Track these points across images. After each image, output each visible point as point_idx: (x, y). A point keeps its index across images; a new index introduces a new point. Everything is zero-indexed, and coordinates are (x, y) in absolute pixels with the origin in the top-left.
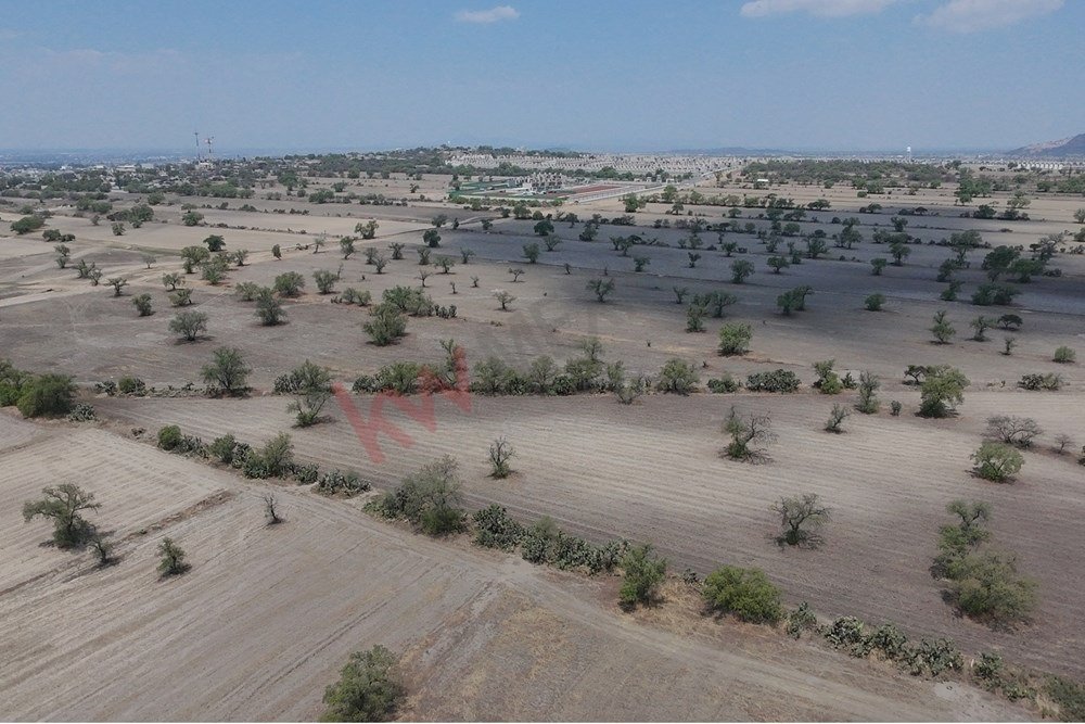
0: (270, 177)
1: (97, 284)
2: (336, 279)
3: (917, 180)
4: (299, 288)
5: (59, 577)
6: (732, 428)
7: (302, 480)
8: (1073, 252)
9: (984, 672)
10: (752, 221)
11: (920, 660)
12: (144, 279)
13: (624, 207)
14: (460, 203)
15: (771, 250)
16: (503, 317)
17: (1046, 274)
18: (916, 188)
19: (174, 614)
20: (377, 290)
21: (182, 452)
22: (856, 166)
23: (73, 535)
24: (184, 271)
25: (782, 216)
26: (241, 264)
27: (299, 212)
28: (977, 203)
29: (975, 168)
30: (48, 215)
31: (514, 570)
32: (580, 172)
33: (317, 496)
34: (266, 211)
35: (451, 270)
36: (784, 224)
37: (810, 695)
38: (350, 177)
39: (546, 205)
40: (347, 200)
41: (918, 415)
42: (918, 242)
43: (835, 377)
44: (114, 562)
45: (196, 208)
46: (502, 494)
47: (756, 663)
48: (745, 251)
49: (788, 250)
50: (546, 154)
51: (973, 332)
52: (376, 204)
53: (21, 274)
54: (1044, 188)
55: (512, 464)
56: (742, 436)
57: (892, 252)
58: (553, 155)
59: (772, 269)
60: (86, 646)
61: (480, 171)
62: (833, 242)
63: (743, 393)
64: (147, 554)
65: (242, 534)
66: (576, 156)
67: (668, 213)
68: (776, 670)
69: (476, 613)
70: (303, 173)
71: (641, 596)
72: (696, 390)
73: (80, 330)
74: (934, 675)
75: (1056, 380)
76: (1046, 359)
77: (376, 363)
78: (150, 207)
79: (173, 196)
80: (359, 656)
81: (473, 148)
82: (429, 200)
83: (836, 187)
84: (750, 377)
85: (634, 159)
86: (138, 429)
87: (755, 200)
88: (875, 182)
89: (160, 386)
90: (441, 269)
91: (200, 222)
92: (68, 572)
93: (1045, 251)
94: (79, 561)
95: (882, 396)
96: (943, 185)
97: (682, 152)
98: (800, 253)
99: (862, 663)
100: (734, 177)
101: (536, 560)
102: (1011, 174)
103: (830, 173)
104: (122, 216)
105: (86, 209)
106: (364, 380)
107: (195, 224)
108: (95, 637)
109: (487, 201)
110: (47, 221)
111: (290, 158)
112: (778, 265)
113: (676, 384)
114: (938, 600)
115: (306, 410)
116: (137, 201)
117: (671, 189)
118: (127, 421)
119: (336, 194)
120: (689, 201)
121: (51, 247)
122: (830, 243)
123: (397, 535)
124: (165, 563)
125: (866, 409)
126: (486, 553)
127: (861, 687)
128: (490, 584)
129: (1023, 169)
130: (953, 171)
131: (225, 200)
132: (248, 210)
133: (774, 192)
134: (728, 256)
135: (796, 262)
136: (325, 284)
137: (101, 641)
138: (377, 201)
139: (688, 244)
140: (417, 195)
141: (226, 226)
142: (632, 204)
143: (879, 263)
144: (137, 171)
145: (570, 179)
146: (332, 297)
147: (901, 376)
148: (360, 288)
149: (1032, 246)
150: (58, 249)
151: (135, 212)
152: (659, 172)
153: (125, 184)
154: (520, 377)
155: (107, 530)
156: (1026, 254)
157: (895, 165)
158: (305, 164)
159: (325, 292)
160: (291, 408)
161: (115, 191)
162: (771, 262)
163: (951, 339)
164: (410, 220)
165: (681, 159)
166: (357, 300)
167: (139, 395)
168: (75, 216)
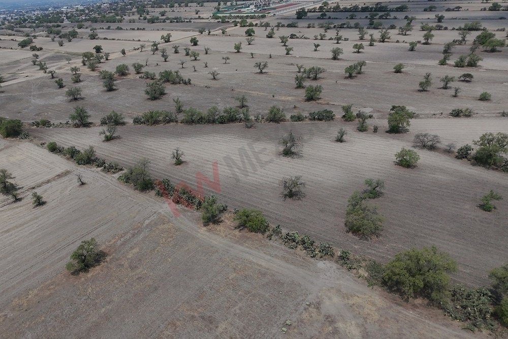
1: (46, 72)
2: (145, 66)
4: (127, 72)
7: (98, 166)
12: (62, 69)
14: (217, 19)
15: (361, 38)
16: (213, 83)
21: (57, 153)
24: (81, 64)
26: (107, 59)
27: (141, 29)
30: (35, 37)
33: (102, 173)
34: (127, 30)
38: (170, 7)
41: (387, 132)
44: (20, 199)
46: (176, 173)
47: (248, 250)
48: (347, 39)
51: (443, 84)
53: (17, 69)
59: (355, 50)
62: (397, 32)
63: (306, 121)
72: (284, 120)
73: (34, 96)
75: (470, 112)
78: (78, 30)
84: (311, 114)
89: (57, 122)
90: (193, 58)
91: (96, 37)
101: (178, 202)
104: (64, 36)
105: (51, 33)
106: (138, 118)
107: (94, 38)
112: (358, 48)
113: (275, 118)
115: (108, 134)
119: (160, 18)
121: (32, 54)
123: (127, 190)
125: (361, 129)
127: (287, 261)
128: (155, 213)
131: (110, 24)
132: (119, 29)
135: (372, 45)
136: (139, 69)
141: (108, 39)
143: (413, 44)
146: (140, 75)
150: (34, 56)
151: (70, 33)
153: (71, 18)
154: (203, 116)
159: (138, 73)
162: (355, 47)
166: (150, 77)
167: (48, 127)
168: (46, 37)
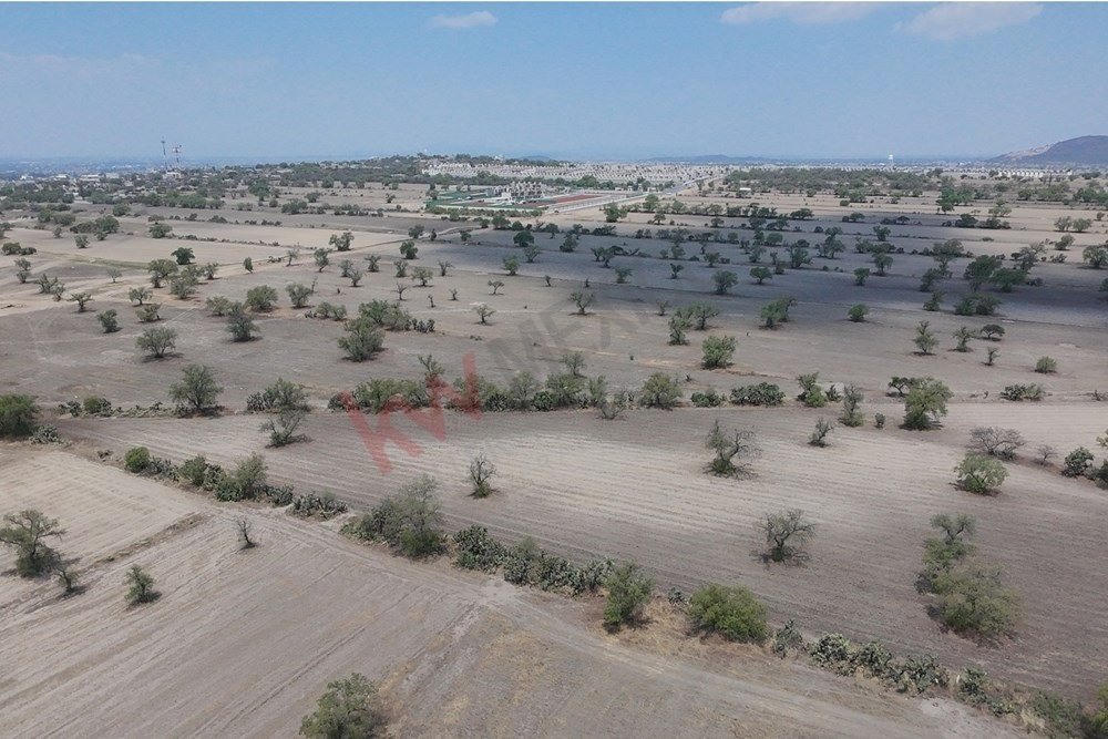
0: (241, 187)
1: (59, 299)
2: (311, 292)
3: (899, 188)
4: (272, 302)
5: (21, 607)
6: (716, 442)
7: (277, 503)
8: (1054, 261)
9: (969, 688)
10: (734, 231)
11: (906, 677)
12: (109, 294)
13: (605, 217)
14: (437, 213)
15: (754, 260)
16: (482, 331)
17: (1028, 283)
18: (898, 196)
19: (143, 644)
20: (352, 304)
21: (151, 474)
22: (840, 174)
23: (36, 564)
24: (151, 285)
25: (765, 226)
26: (211, 278)
27: (271, 224)
28: (959, 211)
29: (957, 176)
30: (7, 227)
31: (496, 592)
32: (559, 181)
33: (292, 519)
34: (237, 223)
35: (429, 283)
36: (766, 234)
37: (796, 715)
38: (323, 186)
39: (526, 215)
40: (321, 211)
41: (902, 427)
42: (901, 251)
43: (819, 389)
44: (80, 591)
45: (162, 219)
46: (484, 515)
47: (742, 683)
48: (728, 261)
49: (771, 260)
50: (526, 162)
51: (956, 343)
52: (351, 214)
54: (1025, 197)
55: (493, 482)
56: (727, 450)
57: (876, 262)
58: (532, 163)
59: (755, 280)
60: (51, 678)
61: (458, 180)
62: (816, 252)
63: (727, 407)
64: (115, 581)
65: (215, 558)
66: (556, 164)
67: (649, 223)
68: (762, 689)
69: (457, 638)
70: (275, 182)
71: (625, 617)
72: (680, 405)
73: (41, 348)
74: (920, 691)
75: (1039, 391)
76: (1029, 370)
77: (353, 379)
78: (117, 218)
79: (139, 207)
80: (336, 685)
81: (450, 156)
82: (406, 211)
83: (818, 196)
84: (734, 391)
85: (615, 168)
86: (104, 451)
87: (738, 209)
88: (857, 190)
89: (127, 405)
90: (419, 282)
91: (167, 234)
92: (32, 602)
93: (1026, 259)
94: (42, 590)
95: (867, 409)
96: (924, 193)
97: (663, 160)
98: (784, 264)
99: (848, 681)
100: (716, 186)
101: (519, 581)
102: (993, 182)
103: (813, 182)
104: (86, 228)
105: (48, 220)
106: (339, 398)
107: (163, 236)
108: (60, 670)
109: (465, 212)
110: (6, 234)
111: (261, 167)
112: (761, 276)
113: (660, 398)
114: (924, 616)
115: (280, 429)
116: (102, 213)
117: (652, 198)
118: (92, 443)
119: (309, 205)
120: (671, 210)
121: (11, 261)
122: (812, 252)
123: (375, 558)
124: (134, 591)
125: (851, 422)
126: (465, 574)
127: (847, 705)
128: (471, 607)
129: (1004, 177)
130: (934, 180)
131: (194, 211)
132: (218, 222)
133: (756, 201)
134: (711, 266)
135: (779, 272)
136: (299, 298)
137: (67, 674)
138: (352, 211)
139: (670, 255)
140: (393, 205)
141: (195, 238)
142: (613, 214)
143: (862, 273)
144: (102, 181)
145: (550, 189)
146: (306, 311)
147: (885, 387)
148: (336, 303)
149: (1013, 255)
150: (18, 263)
151: (99, 224)
152: (640, 181)
153: (89, 194)
154: (501, 392)
155: (72, 558)
156: (1007, 265)
157: (877, 173)
158: (277, 173)
159: (299, 307)
160: (264, 428)
161: (79, 202)
162: (754, 273)
163: (934, 350)
164: (386, 231)
165: (662, 167)
166: (331, 314)
167: (105, 416)
168: (36, 228)
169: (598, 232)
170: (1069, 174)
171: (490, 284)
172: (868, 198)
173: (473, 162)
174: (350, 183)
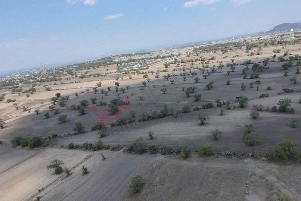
1: (30, 112)
2: (96, 99)
3: (236, 47)
4: (87, 104)
5: (59, 180)
7: (107, 149)
8: (272, 61)
9: (253, 156)
10: (197, 65)
12: (42, 108)
13: (164, 67)
14: (121, 72)
15: (203, 73)
17: (266, 68)
18: (236, 49)
20: (108, 100)
21: (75, 149)
22: (221, 45)
24: (53, 104)
25: (204, 63)
26: (68, 100)
27: (77, 82)
28: (251, 51)
29: (250, 41)
30: (4, 95)
31: (160, 157)
32: (151, 58)
33: (111, 152)
34: (68, 83)
35: (125, 92)
36: (205, 65)
38: (88, 69)
39: (144, 69)
40: (90, 76)
42: (237, 64)
43: (221, 102)
44: (71, 174)
45: (47, 86)
48: (197, 73)
49: (207, 72)
50: (141, 54)
52: (98, 76)
54: (266, 44)
56: (202, 120)
57: (231, 68)
59: (204, 78)
61: (124, 62)
63: (201, 110)
65: (97, 163)
66: (149, 53)
67: (176, 66)
70: (74, 70)
71: (187, 156)
72: (191, 111)
74: (244, 158)
75: (267, 94)
79: (38, 83)
81: (120, 55)
82: (112, 73)
83: (217, 52)
84: (202, 106)
85: (164, 52)
86: (61, 146)
87: (197, 59)
88: (226, 49)
89: (62, 135)
90: (122, 92)
91: (50, 90)
93: (266, 62)
94: (62, 176)
95: (232, 105)
96: (242, 47)
98: (210, 73)
99: (231, 159)
100: (191, 53)
101: (164, 154)
102: (259, 41)
103: (215, 48)
105: (14, 91)
106: (113, 124)
107: (49, 90)
109: (128, 71)
110: (5, 97)
111: (69, 66)
113: (186, 111)
115: (102, 133)
117: (176, 59)
119: (86, 75)
120: (181, 62)
121: (11, 104)
123: (132, 156)
124: (84, 172)
125: (228, 108)
126: (153, 155)
129: (261, 39)
130: (244, 43)
131: (55, 82)
132: (63, 84)
133: (202, 56)
134: (193, 76)
135: (209, 75)
136: (94, 101)
138: (99, 75)
139: (183, 74)
140: (109, 72)
141: (58, 90)
142: (167, 66)
143: (229, 72)
144: (24, 77)
145: (149, 60)
146: (96, 104)
147: (235, 99)
148: (103, 101)
149: (263, 61)
150: (14, 104)
151: (30, 90)
153: (23, 82)
156: (261, 65)
157: (231, 43)
158: (74, 67)
159: (94, 103)
161: (20, 84)
162: (203, 76)
163: (246, 89)
164: (109, 79)
165: (176, 50)
166: (103, 104)
167: (57, 138)
168: (12, 94)
169: (164, 71)
170: (277, 36)
171: (140, 90)
172: (229, 51)
173: (126, 56)
174: (95, 67)
